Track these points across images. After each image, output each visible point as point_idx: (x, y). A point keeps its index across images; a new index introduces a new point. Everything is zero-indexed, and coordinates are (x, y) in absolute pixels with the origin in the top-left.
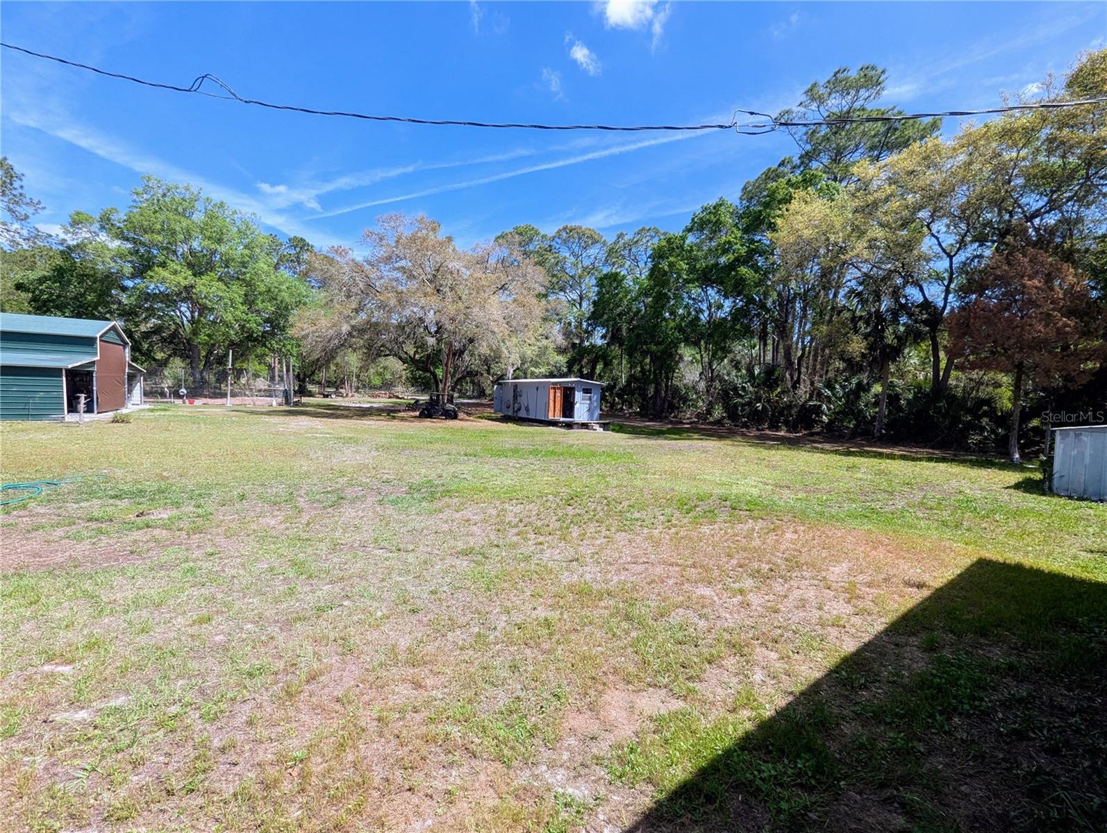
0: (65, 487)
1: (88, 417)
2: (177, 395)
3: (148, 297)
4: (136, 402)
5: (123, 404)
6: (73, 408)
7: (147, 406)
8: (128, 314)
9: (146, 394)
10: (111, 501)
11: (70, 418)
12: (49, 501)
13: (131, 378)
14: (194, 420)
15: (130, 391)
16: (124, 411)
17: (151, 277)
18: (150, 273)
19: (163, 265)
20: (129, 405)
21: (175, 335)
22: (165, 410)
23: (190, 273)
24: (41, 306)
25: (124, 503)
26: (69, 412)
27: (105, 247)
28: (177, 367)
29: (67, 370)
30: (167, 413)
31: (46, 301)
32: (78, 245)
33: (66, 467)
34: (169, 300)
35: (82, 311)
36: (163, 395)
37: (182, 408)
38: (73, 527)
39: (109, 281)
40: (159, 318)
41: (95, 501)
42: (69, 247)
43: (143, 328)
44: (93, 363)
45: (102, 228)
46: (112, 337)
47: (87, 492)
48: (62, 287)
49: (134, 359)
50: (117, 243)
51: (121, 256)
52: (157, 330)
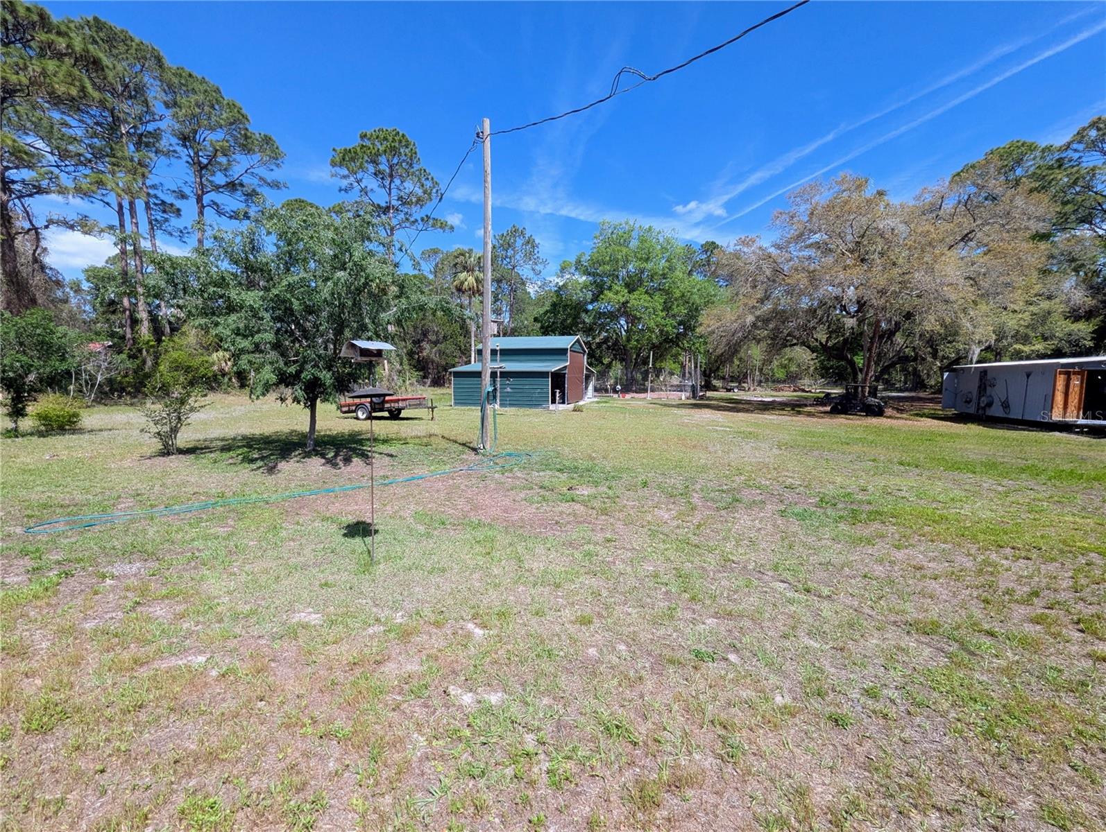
0: (535, 458)
1: (562, 407)
2: (615, 391)
3: (600, 315)
4: (590, 397)
5: (581, 398)
6: (554, 402)
7: (596, 400)
8: (589, 330)
9: (596, 390)
10: (557, 473)
11: (552, 407)
12: (524, 468)
13: (588, 378)
14: (623, 410)
15: (586, 388)
16: (581, 403)
17: (602, 299)
18: (602, 296)
19: (610, 288)
20: (586, 399)
21: (616, 343)
22: (606, 402)
23: (626, 291)
24: (546, 331)
25: (564, 477)
26: (552, 403)
27: (577, 281)
28: (617, 369)
29: (552, 373)
30: (607, 405)
31: (548, 327)
32: (564, 285)
33: (539, 443)
34: (613, 316)
35: (565, 331)
36: (606, 391)
37: (617, 400)
38: (531, 491)
39: (579, 308)
40: (607, 331)
41: (548, 471)
42: (559, 288)
43: (597, 340)
44: (565, 367)
45: (577, 268)
46: (577, 347)
47: (546, 465)
48: (555, 315)
49: (590, 364)
50: (584, 278)
51: (586, 287)
52: (606, 340)
